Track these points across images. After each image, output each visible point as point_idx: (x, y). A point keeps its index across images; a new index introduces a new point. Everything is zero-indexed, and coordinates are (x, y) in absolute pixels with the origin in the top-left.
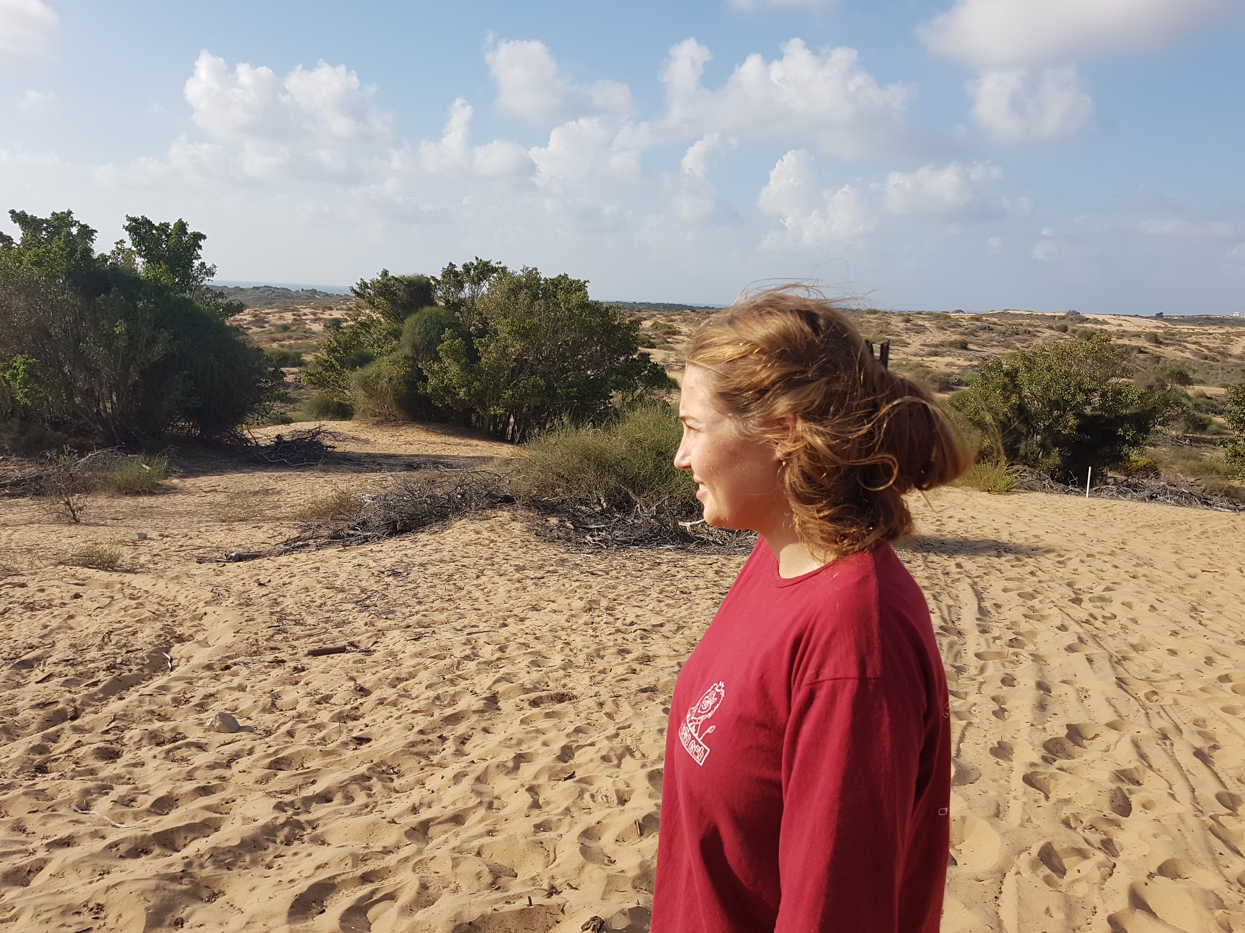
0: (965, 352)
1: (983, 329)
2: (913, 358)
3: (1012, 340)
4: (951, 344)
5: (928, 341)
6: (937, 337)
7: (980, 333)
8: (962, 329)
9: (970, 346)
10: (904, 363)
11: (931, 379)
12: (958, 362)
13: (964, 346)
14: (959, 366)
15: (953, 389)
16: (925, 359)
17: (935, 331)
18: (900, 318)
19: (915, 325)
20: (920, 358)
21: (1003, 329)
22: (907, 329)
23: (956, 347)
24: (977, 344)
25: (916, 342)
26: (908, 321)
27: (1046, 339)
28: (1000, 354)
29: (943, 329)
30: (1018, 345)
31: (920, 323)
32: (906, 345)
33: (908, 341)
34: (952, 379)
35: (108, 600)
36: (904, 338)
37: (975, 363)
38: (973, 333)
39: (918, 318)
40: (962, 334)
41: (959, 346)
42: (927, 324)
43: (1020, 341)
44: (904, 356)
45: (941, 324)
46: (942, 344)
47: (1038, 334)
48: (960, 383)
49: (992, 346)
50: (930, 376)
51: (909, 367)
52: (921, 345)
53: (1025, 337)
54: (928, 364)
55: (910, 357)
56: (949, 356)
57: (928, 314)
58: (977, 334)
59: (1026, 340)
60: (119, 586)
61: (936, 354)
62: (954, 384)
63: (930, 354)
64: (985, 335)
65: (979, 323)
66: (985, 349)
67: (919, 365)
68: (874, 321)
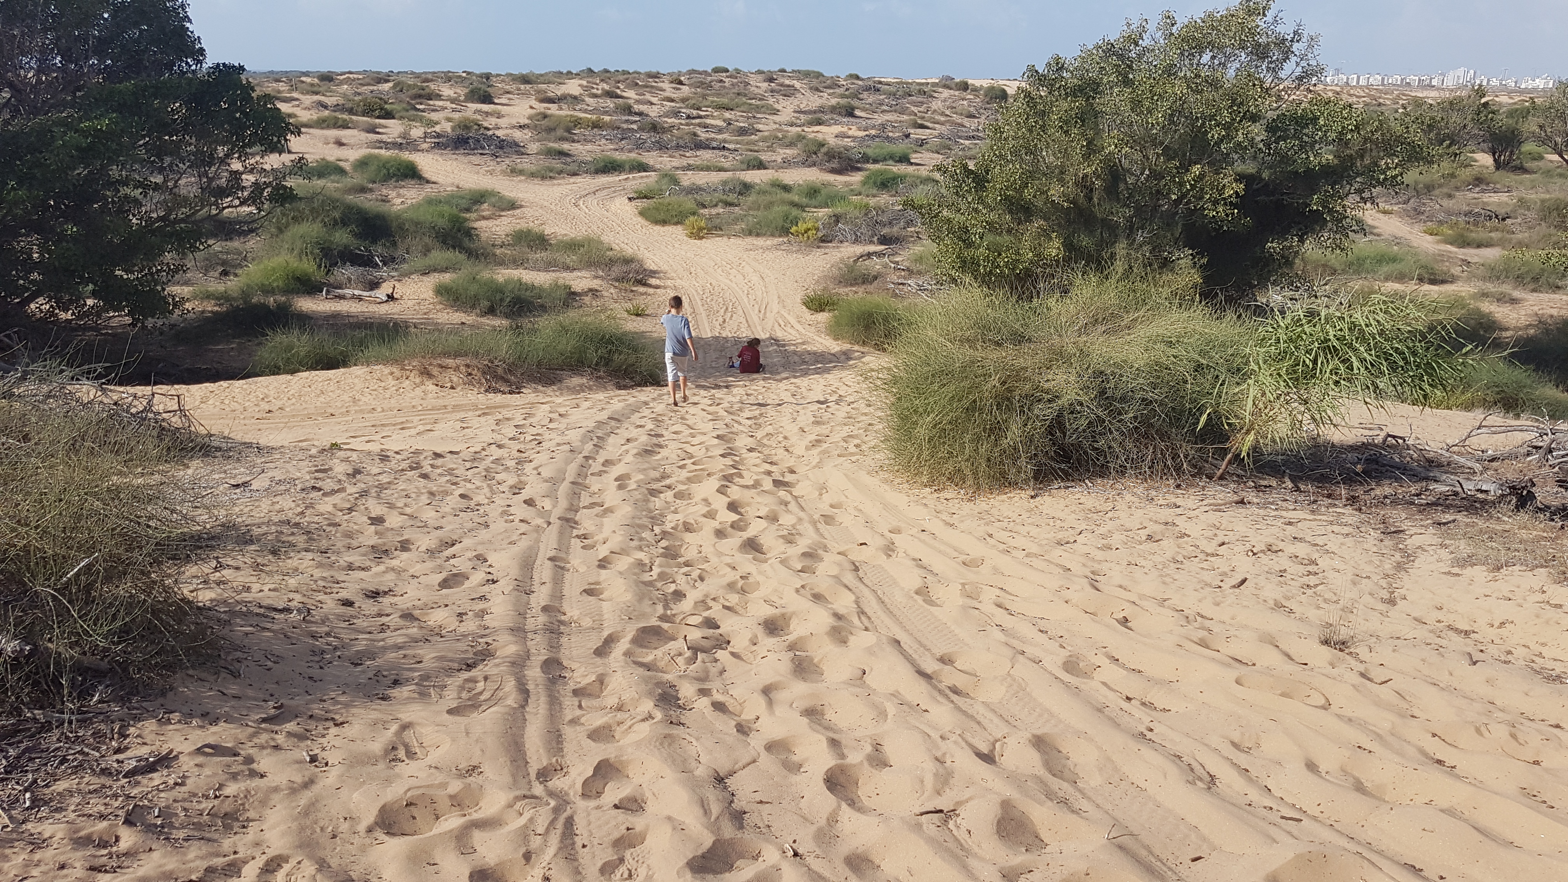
0: (851, 119)
1: (868, 89)
2: (790, 128)
3: (906, 102)
4: (833, 109)
5: (802, 106)
6: (813, 101)
7: (865, 95)
8: (841, 91)
9: (858, 113)
10: (780, 135)
11: (826, 154)
12: (850, 133)
13: (849, 112)
14: (854, 138)
15: (859, 169)
16: (806, 129)
17: (808, 94)
18: (760, 77)
19: (782, 85)
20: (799, 129)
21: (892, 89)
22: (772, 91)
23: (840, 114)
24: (864, 110)
25: (787, 109)
26: (771, 80)
27: (945, 101)
28: (896, 122)
29: (817, 90)
30: (915, 109)
31: (787, 82)
32: (776, 112)
33: (776, 106)
34: (852, 155)
36: (770, 102)
37: (873, 132)
38: (856, 96)
39: (783, 76)
40: (842, 96)
41: (844, 112)
42: (797, 85)
43: (915, 104)
44: (776, 126)
46: (821, 110)
47: (936, 95)
48: (866, 159)
49: (883, 111)
50: (824, 150)
51: (787, 141)
52: (795, 112)
54: (812, 136)
55: (785, 128)
56: (836, 124)
57: (793, 71)
58: (861, 96)
59: (922, 103)
61: (819, 123)
62: (859, 161)
63: (811, 123)
64: (870, 98)
65: (860, 83)
66: (876, 116)
67: (800, 138)
68: (727, 80)
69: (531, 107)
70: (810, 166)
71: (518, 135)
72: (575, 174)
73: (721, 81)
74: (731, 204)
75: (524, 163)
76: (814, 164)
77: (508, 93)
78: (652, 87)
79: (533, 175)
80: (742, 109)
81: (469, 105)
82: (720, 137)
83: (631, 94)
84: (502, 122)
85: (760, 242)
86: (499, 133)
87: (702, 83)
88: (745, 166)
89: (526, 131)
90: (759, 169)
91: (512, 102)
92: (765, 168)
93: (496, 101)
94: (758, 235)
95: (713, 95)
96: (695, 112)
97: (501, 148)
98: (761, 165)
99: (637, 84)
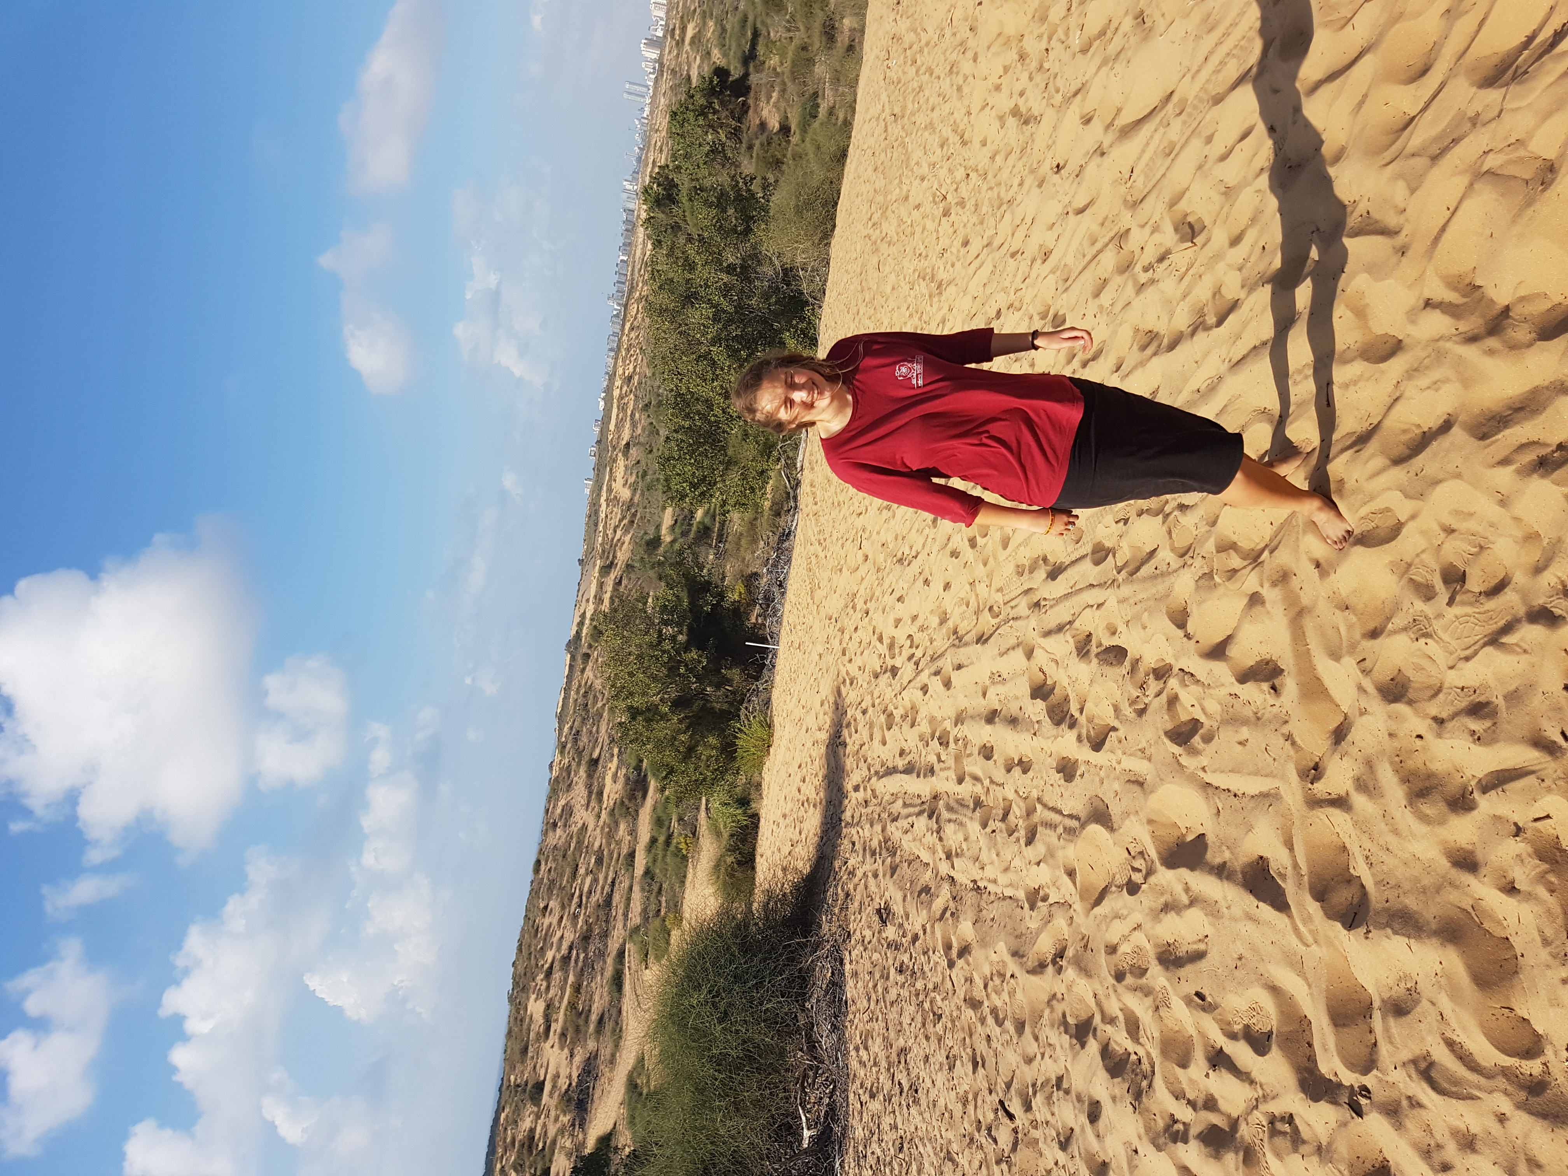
0: (601, 761)
1: (575, 741)
2: (602, 820)
3: (593, 711)
4: (590, 776)
5: (583, 802)
6: (579, 792)
7: (581, 744)
8: (574, 764)
9: (595, 755)
10: (607, 830)
11: (630, 800)
12: (613, 769)
13: (594, 763)
14: (618, 768)
15: (645, 776)
16: (604, 806)
17: (572, 794)
18: (550, 834)
19: (561, 816)
20: (604, 812)
21: (579, 719)
22: (565, 826)
23: (595, 771)
24: (594, 748)
25: (582, 816)
26: (555, 825)
27: (595, 676)
28: (608, 724)
29: (570, 785)
30: (600, 704)
31: (559, 811)
32: (584, 827)
33: (579, 825)
34: (633, 776)
36: (576, 830)
37: (616, 751)
38: (580, 753)
39: (553, 813)
40: (579, 764)
41: (592, 768)
42: (562, 802)
43: (595, 702)
44: (598, 830)
45: (564, 788)
46: (589, 787)
47: (589, 683)
48: (638, 768)
49: (598, 732)
50: (626, 802)
51: (613, 825)
52: (587, 810)
53: (592, 697)
54: (612, 803)
55: (601, 823)
56: (604, 778)
57: (549, 802)
58: (581, 748)
59: (595, 696)
61: (600, 794)
62: (639, 775)
63: (600, 800)
64: (584, 739)
65: (569, 746)
66: (600, 740)
67: (612, 813)
68: (549, 865)
69: (552, 1047)
70: (638, 815)
71: (578, 1059)
72: (620, 1012)
73: (550, 870)
74: (660, 889)
75: (605, 1053)
76: (637, 811)
77: (535, 1067)
78: (546, 934)
79: (617, 1046)
80: (578, 856)
81: (543, 1102)
82: (601, 882)
83: (550, 955)
84: (564, 1072)
85: (690, 876)
86: (575, 1075)
87: (549, 888)
88: (631, 869)
89: (576, 1052)
90: (634, 857)
91: (545, 1064)
92: (634, 852)
93: (542, 1078)
94: (685, 877)
95: (562, 880)
96: (576, 900)
97: (589, 1072)
98: (632, 855)
99: (542, 948)
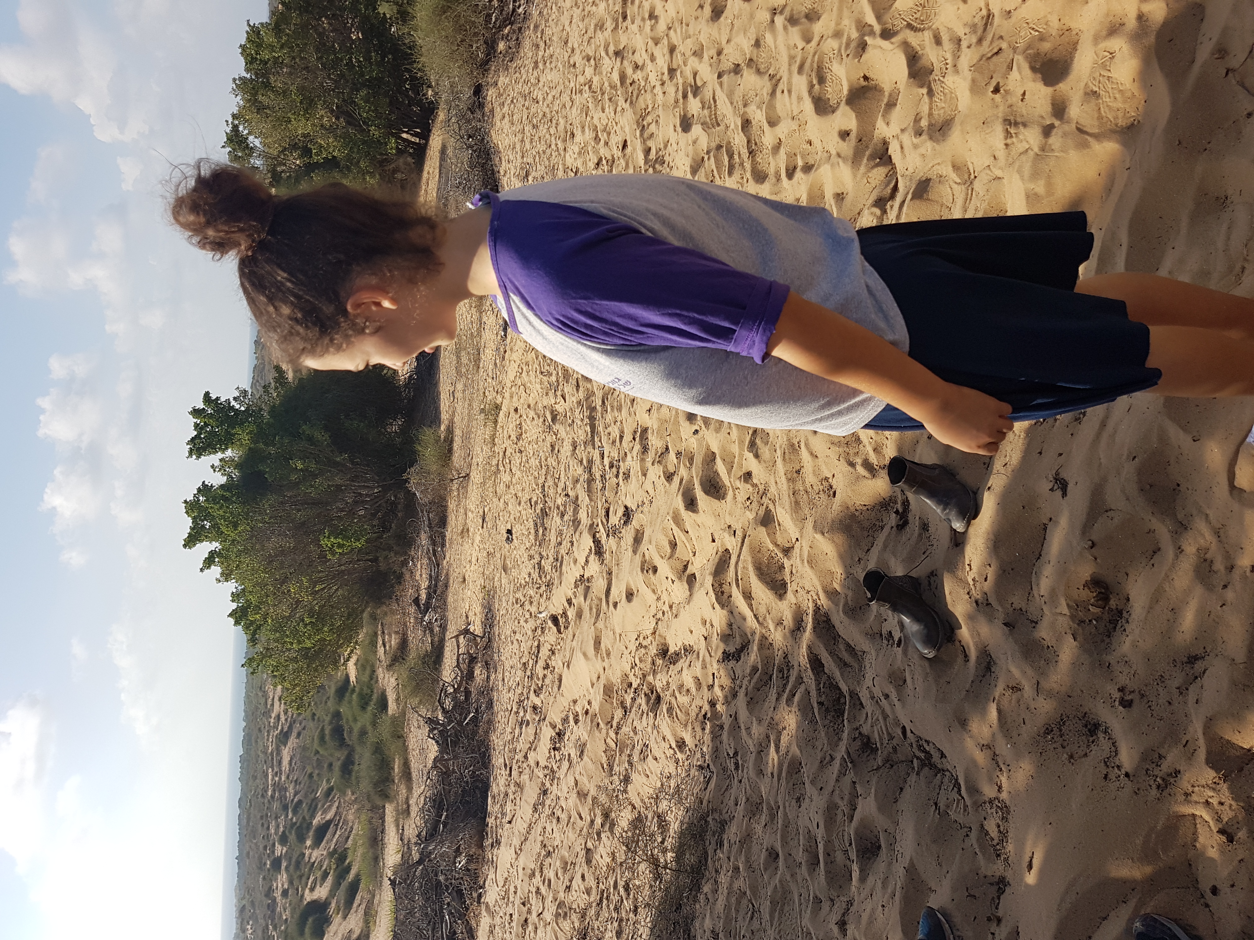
35: (522, 387)
60: (513, 388)
